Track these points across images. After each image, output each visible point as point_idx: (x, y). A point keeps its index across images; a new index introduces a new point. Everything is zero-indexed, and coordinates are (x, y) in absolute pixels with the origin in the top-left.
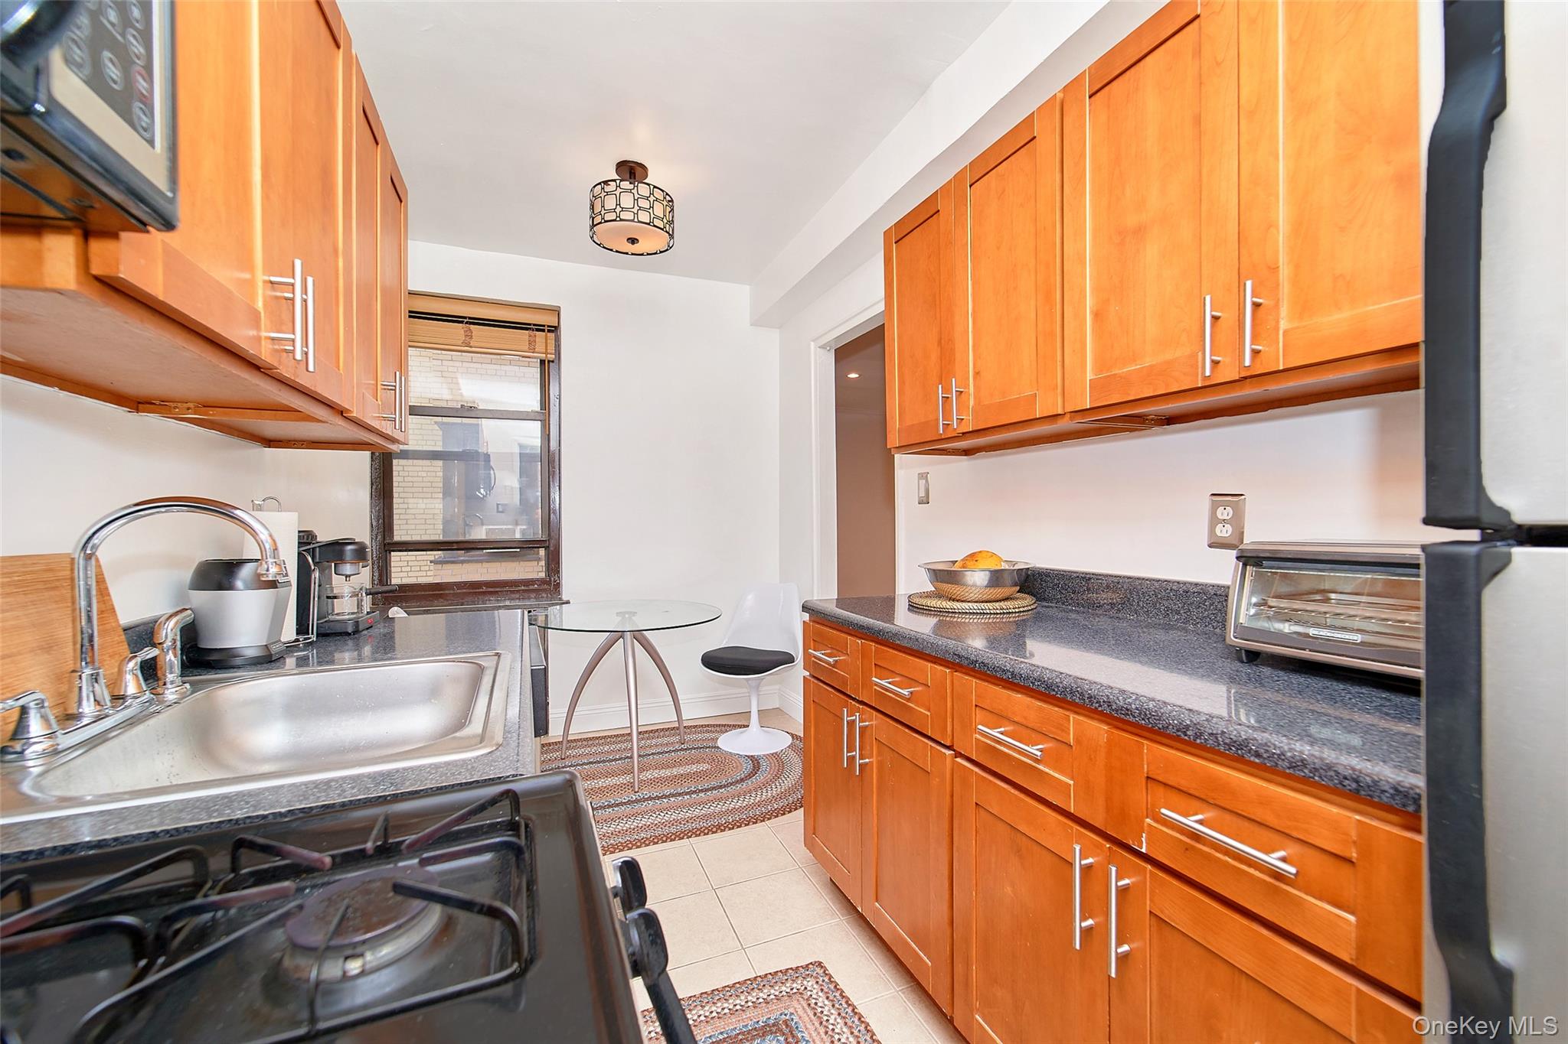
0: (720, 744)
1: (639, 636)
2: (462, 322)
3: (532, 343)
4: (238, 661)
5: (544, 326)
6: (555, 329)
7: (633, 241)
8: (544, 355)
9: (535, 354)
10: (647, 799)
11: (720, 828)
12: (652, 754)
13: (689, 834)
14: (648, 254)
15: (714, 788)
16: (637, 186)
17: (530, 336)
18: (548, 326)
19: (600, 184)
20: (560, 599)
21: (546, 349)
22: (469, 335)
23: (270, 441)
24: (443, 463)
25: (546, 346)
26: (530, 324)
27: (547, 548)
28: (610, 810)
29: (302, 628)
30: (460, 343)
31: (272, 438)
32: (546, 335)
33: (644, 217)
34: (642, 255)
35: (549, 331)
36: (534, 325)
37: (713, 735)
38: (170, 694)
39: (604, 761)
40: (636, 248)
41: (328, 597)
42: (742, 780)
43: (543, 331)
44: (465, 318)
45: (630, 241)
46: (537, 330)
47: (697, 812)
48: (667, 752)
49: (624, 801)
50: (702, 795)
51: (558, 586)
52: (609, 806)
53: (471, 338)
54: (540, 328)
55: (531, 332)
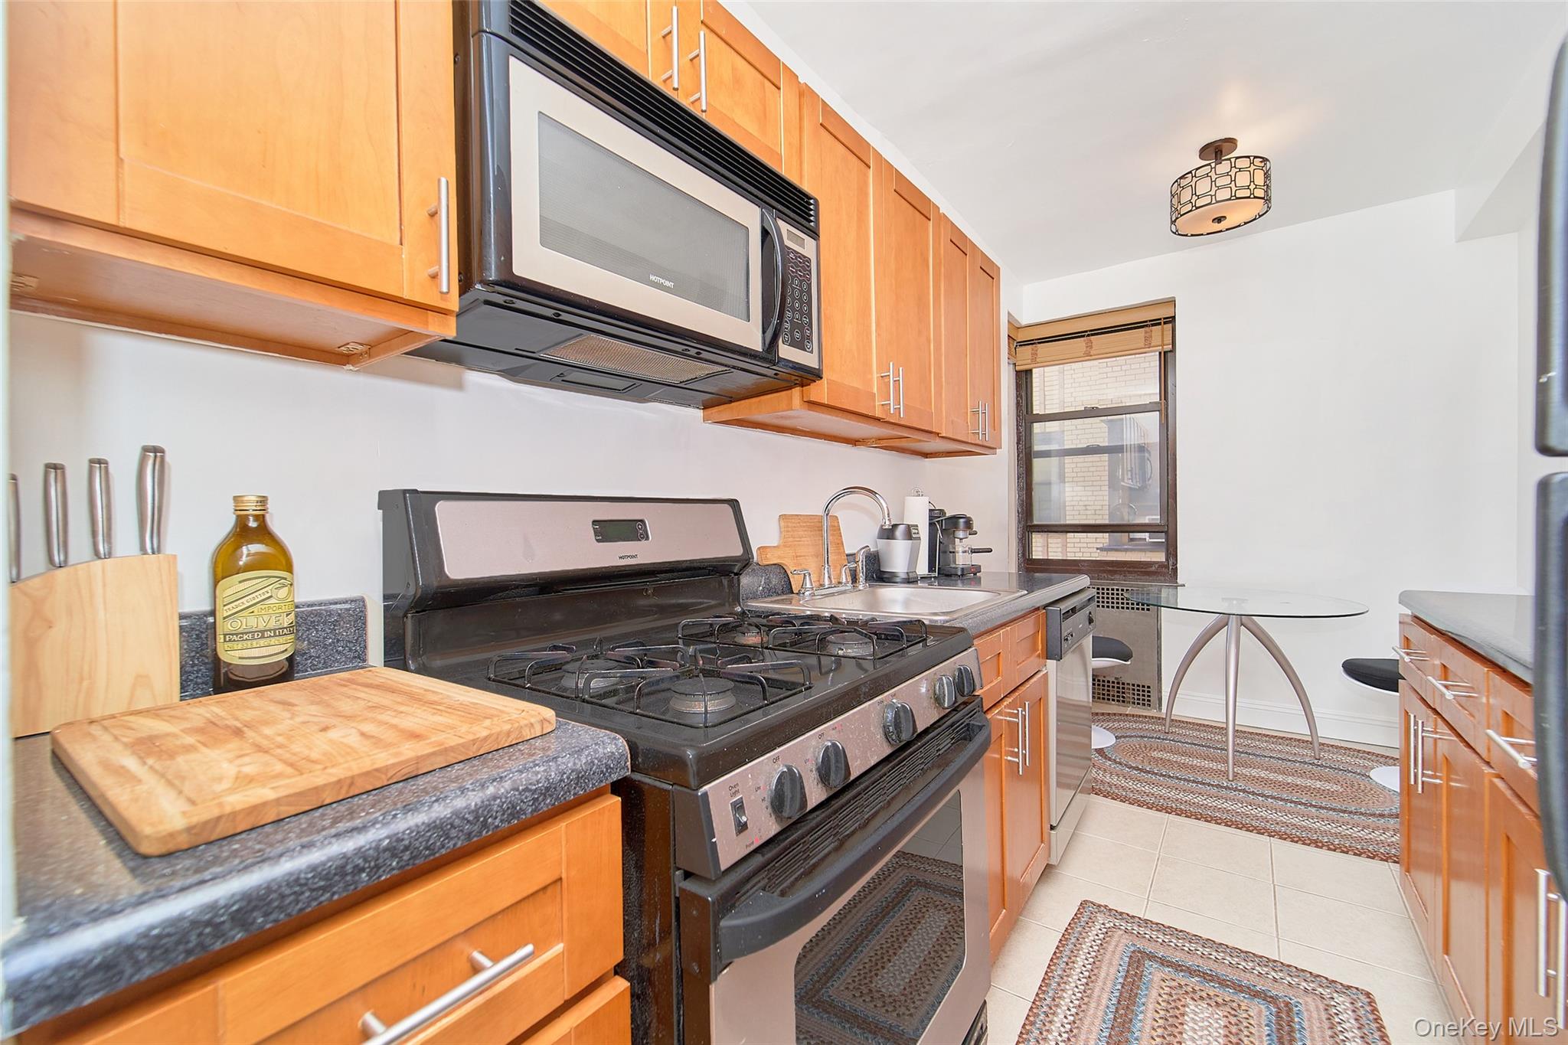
0: (1372, 774)
1: (1246, 621)
2: (1083, 336)
3: (1148, 338)
4: (898, 580)
5: (1160, 319)
6: (1171, 320)
7: (1219, 220)
8: (1162, 347)
9: (1151, 349)
10: (1240, 791)
11: (1317, 844)
12: (1271, 757)
13: (1273, 834)
14: (1245, 223)
15: (1334, 810)
16: (1215, 168)
17: (1147, 332)
18: (1164, 318)
19: (1177, 181)
20: (1177, 583)
21: (1163, 341)
23: (927, 454)
24: (1109, 457)
25: (1163, 338)
26: (1146, 322)
27: (1166, 533)
28: (1194, 785)
29: (931, 568)
31: (929, 452)
32: (1163, 328)
33: (1224, 194)
34: (1239, 226)
35: (1165, 323)
36: (1150, 321)
37: (1366, 763)
38: (861, 587)
39: (1209, 747)
40: (1223, 225)
41: (950, 552)
42: (1382, 816)
43: (1160, 324)
44: (1086, 331)
45: (1216, 220)
46: (1153, 325)
47: (1295, 821)
48: (1290, 761)
49: (1212, 783)
50: (1313, 810)
51: (1175, 570)
52: (1194, 782)
53: (1091, 347)
54: (1156, 323)
55: (1147, 329)
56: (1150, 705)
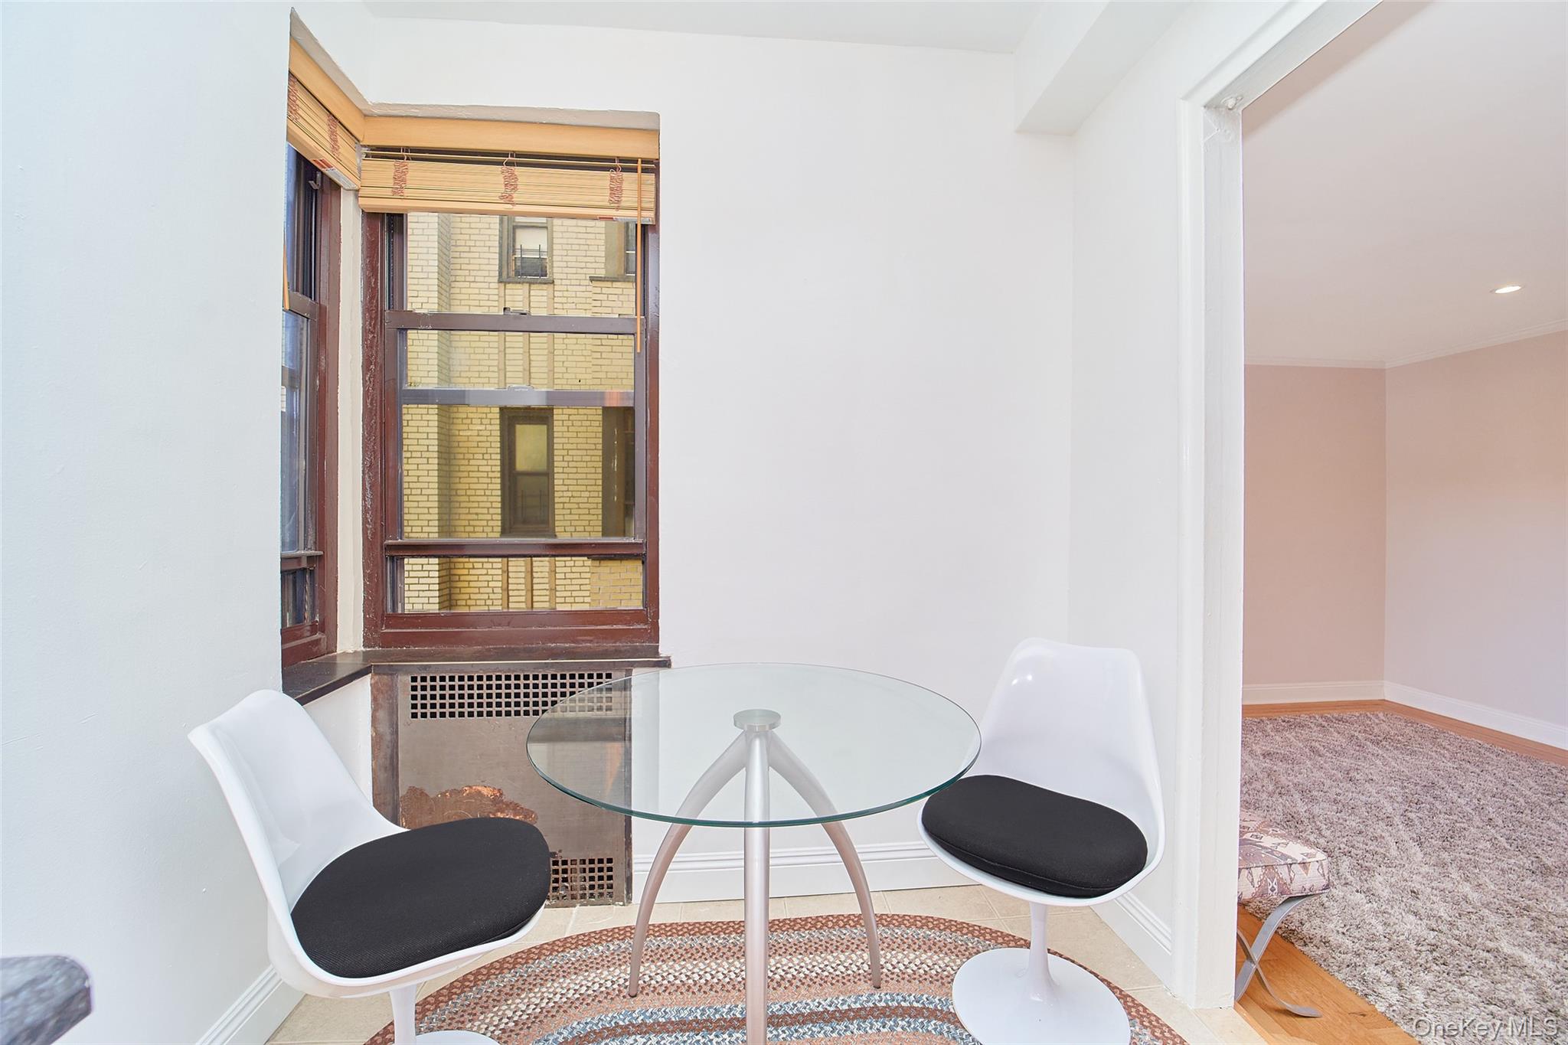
2: (500, 163)
3: (616, 192)
5: (635, 161)
6: (652, 167)
8: (635, 213)
9: (620, 212)
17: (612, 179)
18: (644, 161)
21: (639, 202)
22: (511, 184)
25: (639, 198)
26: (612, 160)
30: (495, 197)
32: (640, 179)
35: (644, 170)
36: (618, 159)
43: (635, 170)
44: (505, 155)
46: (624, 170)
53: (515, 189)
54: (628, 164)
55: (614, 174)
56: (611, 895)
